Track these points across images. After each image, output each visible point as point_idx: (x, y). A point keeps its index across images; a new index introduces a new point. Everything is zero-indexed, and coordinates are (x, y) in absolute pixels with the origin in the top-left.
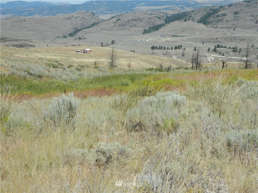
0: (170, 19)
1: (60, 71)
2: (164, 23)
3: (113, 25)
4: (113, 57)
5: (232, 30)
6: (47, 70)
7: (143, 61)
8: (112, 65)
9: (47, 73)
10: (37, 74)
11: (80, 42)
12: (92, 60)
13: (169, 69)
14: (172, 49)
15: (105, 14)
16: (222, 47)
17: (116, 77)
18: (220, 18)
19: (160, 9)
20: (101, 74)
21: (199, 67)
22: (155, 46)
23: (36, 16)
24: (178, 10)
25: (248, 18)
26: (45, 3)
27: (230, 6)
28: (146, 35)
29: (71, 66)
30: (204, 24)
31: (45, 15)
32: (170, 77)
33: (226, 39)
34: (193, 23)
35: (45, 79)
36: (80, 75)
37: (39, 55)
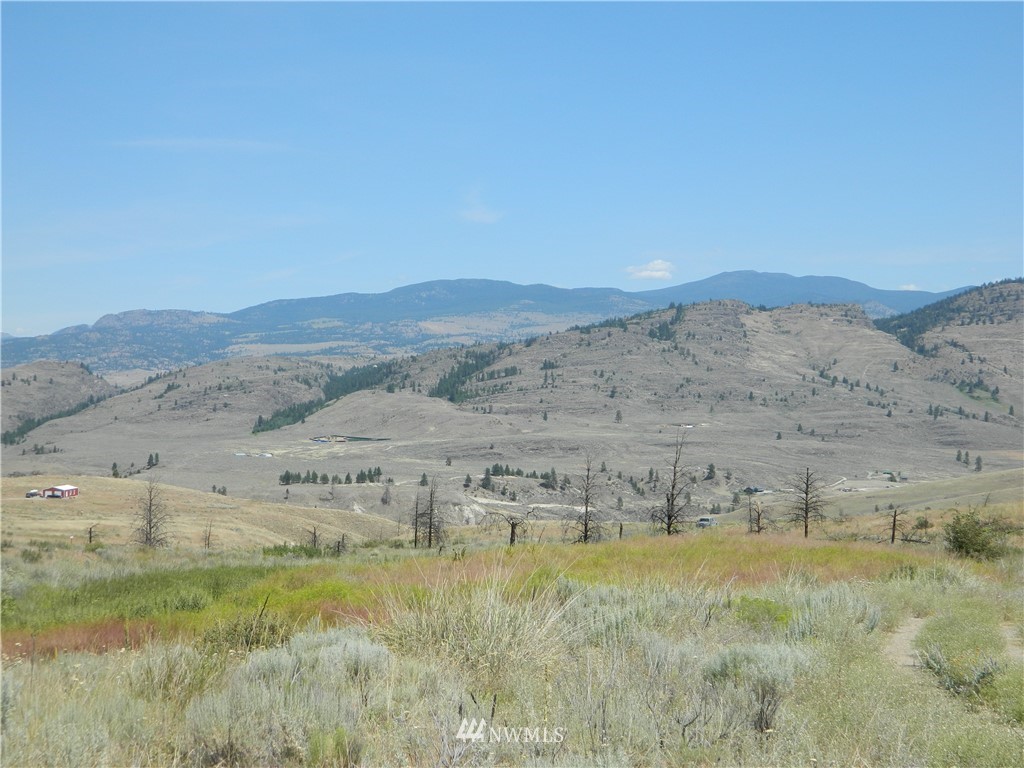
0: (341, 386)
2: (323, 396)
3: (154, 404)
4: (151, 511)
5: (538, 419)
7: (253, 522)
8: (149, 539)
11: (40, 463)
12: (81, 525)
13: (338, 549)
14: (348, 480)
15: (128, 368)
16: (508, 472)
17: (160, 581)
18: (499, 382)
19: (308, 354)
20: (108, 571)
21: (438, 538)
22: (293, 471)
24: (367, 356)
25: (585, 380)
27: (529, 343)
28: (265, 437)
29: (7, 544)
30: (452, 400)
32: (341, 574)
33: (520, 447)
34: (416, 396)
36: (36, 576)
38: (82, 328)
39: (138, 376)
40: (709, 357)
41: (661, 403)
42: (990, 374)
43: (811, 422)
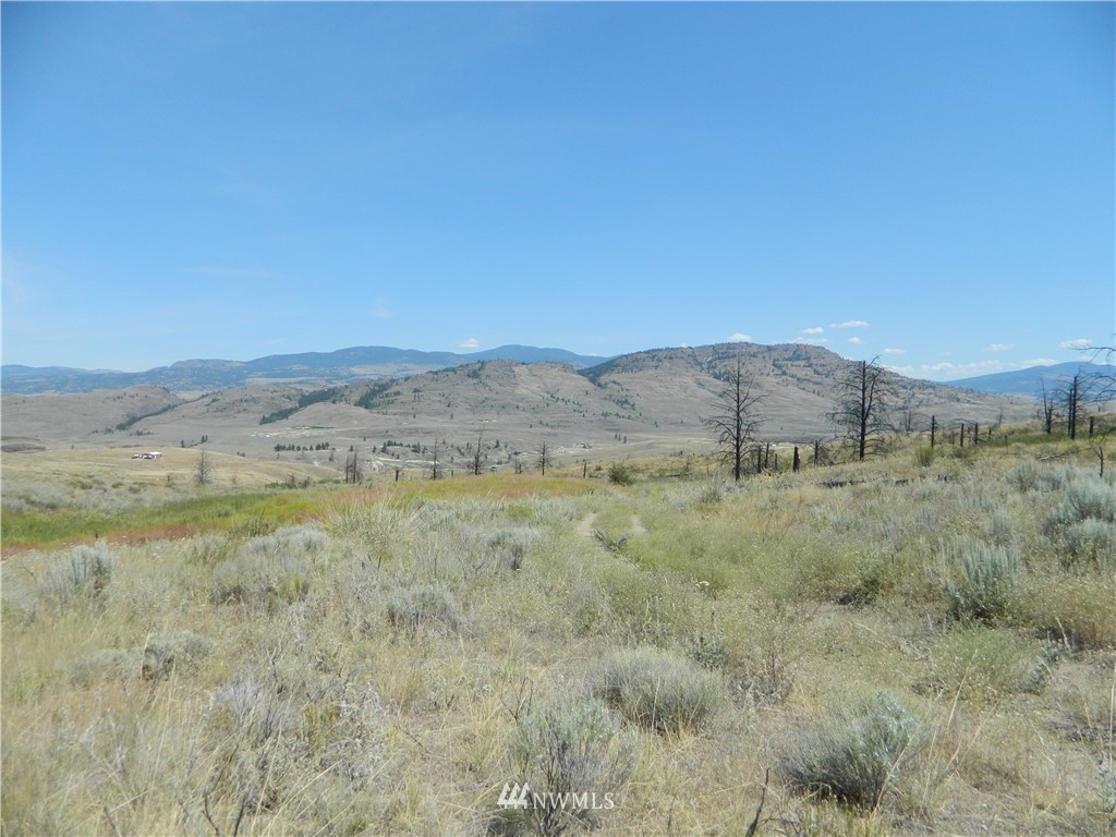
0: (307, 400)
1: (95, 495)
2: (298, 405)
3: (205, 409)
4: (203, 465)
5: (411, 418)
6: (68, 493)
7: (260, 471)
8: (201, 480)
9: (68, 499)
10: (46, 502)
11: (139, 440)
12: (163, 473)
13: (305, 484)
14: (311, 449)
15: (189, 390)
16: (395, 444)
17: (209, 502)
18: (391, 399)
19: (290, 383)
20: (179, 498)
21: (359, 479)
22: (282, 444)
23: (50, 394)
24: (321, 385)
25: (435, 398)
26: (70, 370)
27: (407, 379)
28: (266, 427)
29: (120, 484)
30: (366, 407)
31: (68, 391)
32: (305, 496)
33: (401, 431)
34: (347, 406)
35: (64, 510)
36: (137, 500)
37: (54, 465)
38: (164, 368)
39: (197, 394)
40: (497, 387)
41: (473, 409)
42: (631, 397)
43: (546, 419)
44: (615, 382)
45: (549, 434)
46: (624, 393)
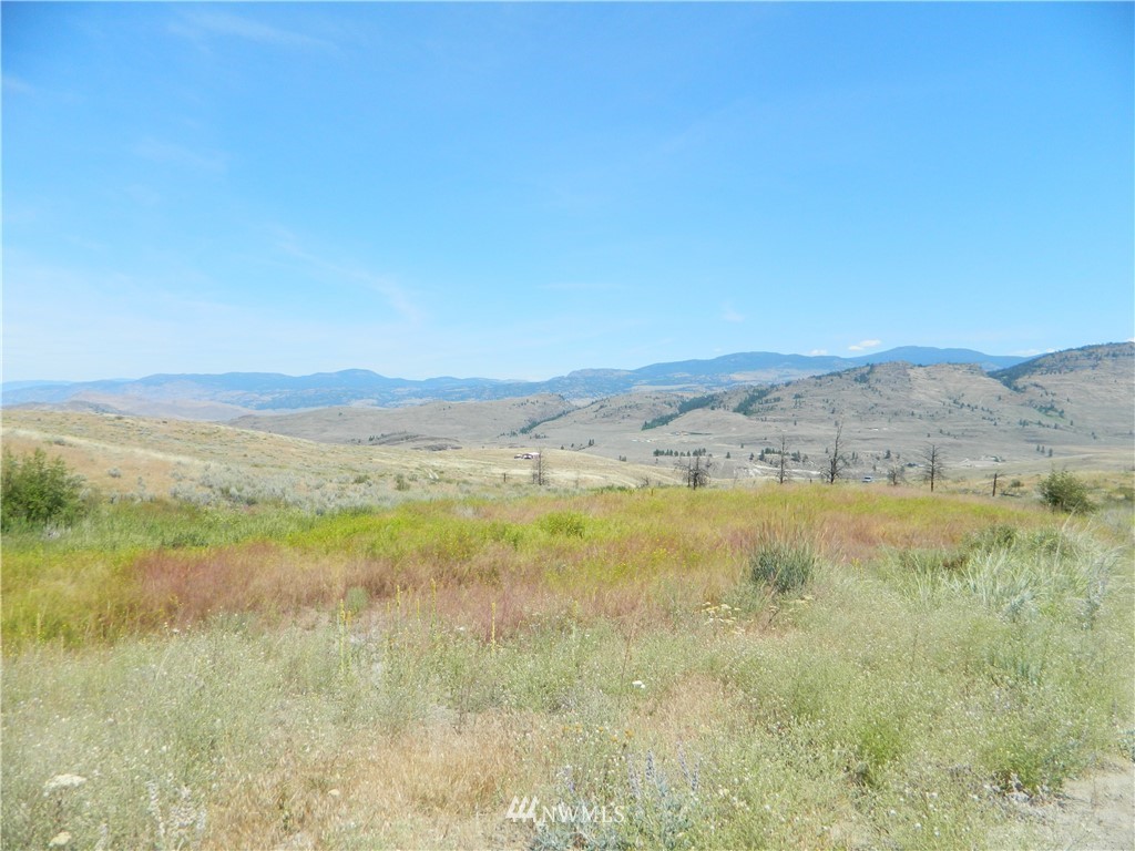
0: (687, 407)
2: (678, 412)
3: (594, 414)
5: (791, 425)
11: (538, 442)
14: (689, 454)
15: (582, 397)
16: (774, 452)
18: (771, 405)
19: (672, 390)
22: (661, 450)
23: (471, 401)
24: (702, 392)
27: (787, 384)
28: (648, 432)
30: (745, 414)
31: (484, 399)
34: (726, 412)
38: (562, 378)
39: (588, 401)
40: (889, 392)
41: (861, 417)
42: (1058, 403)
43: (948, 428)
44: (1037, 386)
45: (951, 445)
46: (1050, 398)
